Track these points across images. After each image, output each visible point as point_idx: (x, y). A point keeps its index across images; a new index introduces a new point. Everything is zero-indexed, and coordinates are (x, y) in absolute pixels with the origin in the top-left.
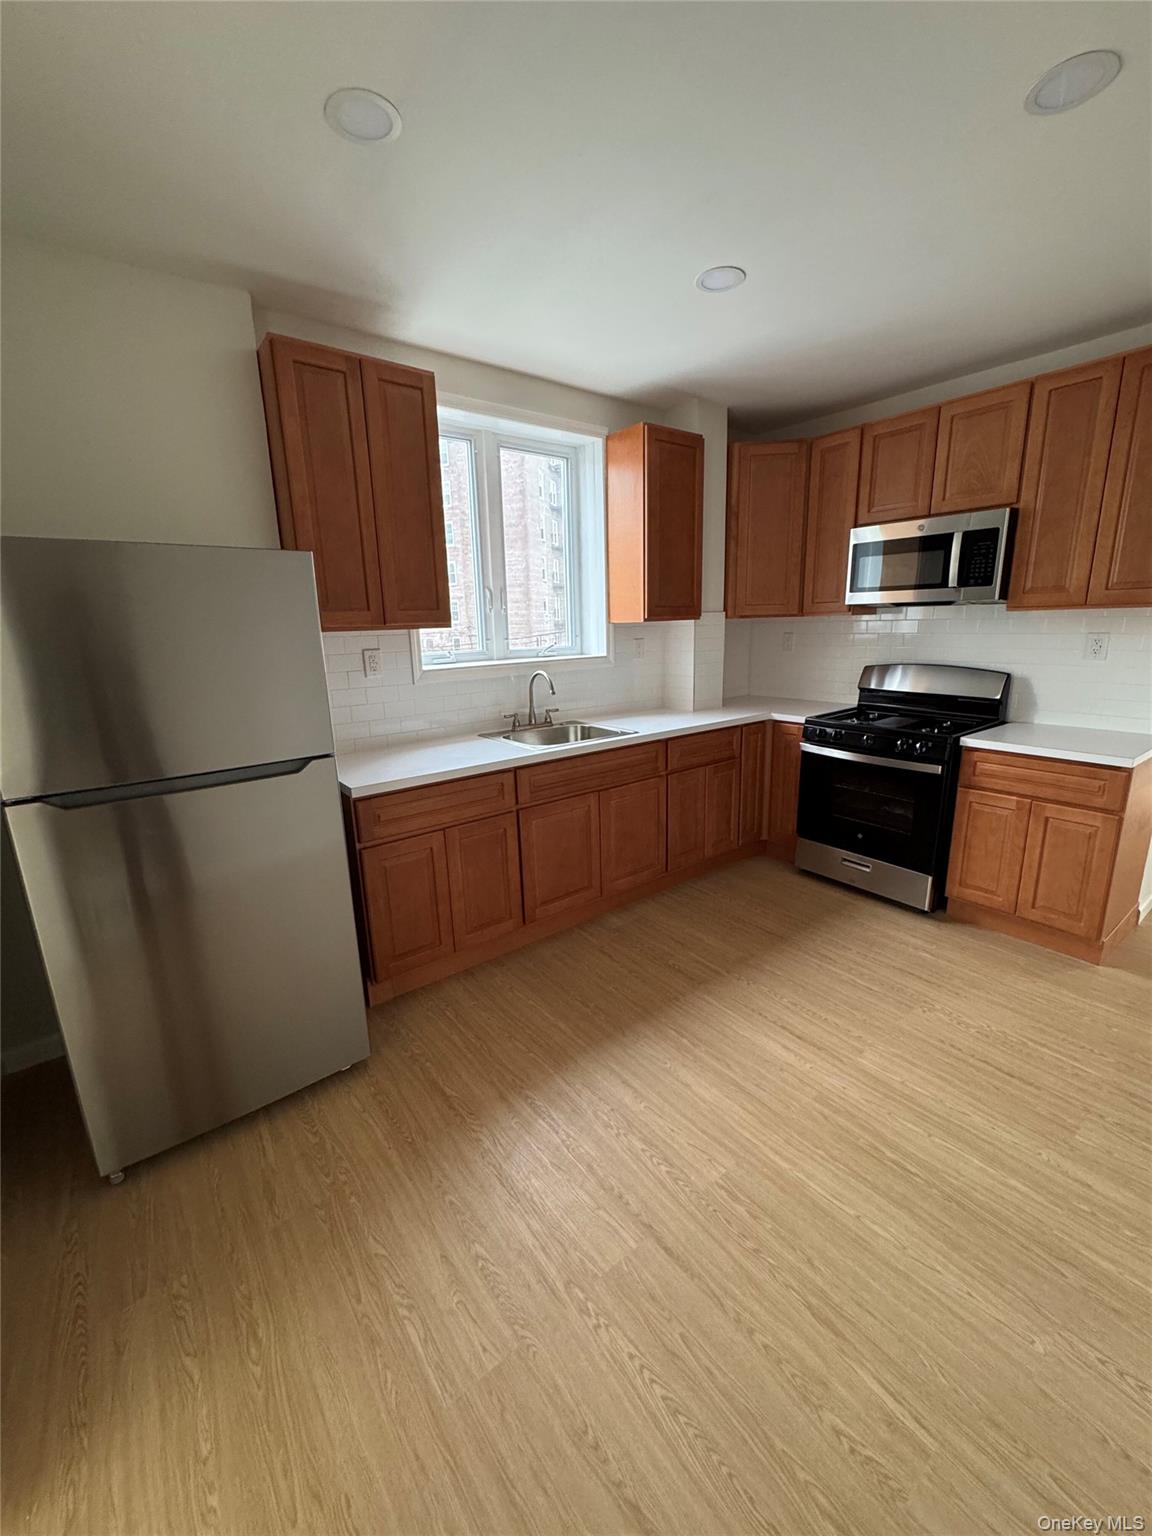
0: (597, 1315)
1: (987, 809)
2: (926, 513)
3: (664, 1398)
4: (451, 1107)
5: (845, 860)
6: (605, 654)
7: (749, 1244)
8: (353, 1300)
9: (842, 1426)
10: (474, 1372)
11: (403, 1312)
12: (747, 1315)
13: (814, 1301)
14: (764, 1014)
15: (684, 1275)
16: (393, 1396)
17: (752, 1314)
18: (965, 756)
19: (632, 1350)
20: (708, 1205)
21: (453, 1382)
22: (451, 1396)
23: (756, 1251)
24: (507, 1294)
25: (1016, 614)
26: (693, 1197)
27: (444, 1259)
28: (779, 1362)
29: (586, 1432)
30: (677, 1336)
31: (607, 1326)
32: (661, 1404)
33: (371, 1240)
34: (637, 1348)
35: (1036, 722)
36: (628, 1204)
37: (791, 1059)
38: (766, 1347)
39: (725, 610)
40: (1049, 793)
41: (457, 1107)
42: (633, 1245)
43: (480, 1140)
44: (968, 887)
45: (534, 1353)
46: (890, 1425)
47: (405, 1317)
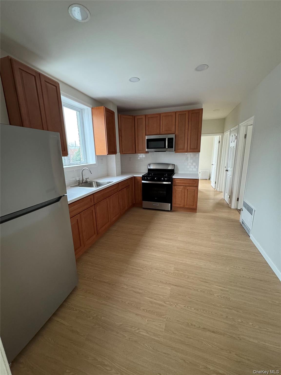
0: (174, 304)
1: (178, 189)
2: (159, 134)
3: (194, 309)
4: (110, 284)
5: (153, 204)
6: (95, 163)
7: (186, 277)
8: (124, 338)
9: (217, 295)
10: (162, 330)
11: (137, 331)
12: (195, 288)
13: (201, 280)
14: (158, 237)
15: (181, 288)
16: (150, 347)
17: (195, 287)
18: (174, 180)
19: (185, 306)
20: (176, 274)
21: (160, 335)
22: (162, 338)
23: (188, 277)
24: (156, 312)
25: (177, 153)
26: (172, 274)
27: (137, 315)
28: (204, 292)
29: (188, 324)
30: (188, 298)
31: (177, 305)
32: (194, 310)
33: (116, 323)
34: (184, 305)
35: (179, 173)
36: (163, 282)
37: (169, 243)
38: (201, 291)
39: (120, 152)
40: (187, 185)
41: (111, 283)
42: (170, 288)
43: (123, 287)
44: (176, 204)
45: (170, 318)
46: (222, 290)
47: (139, 332)
